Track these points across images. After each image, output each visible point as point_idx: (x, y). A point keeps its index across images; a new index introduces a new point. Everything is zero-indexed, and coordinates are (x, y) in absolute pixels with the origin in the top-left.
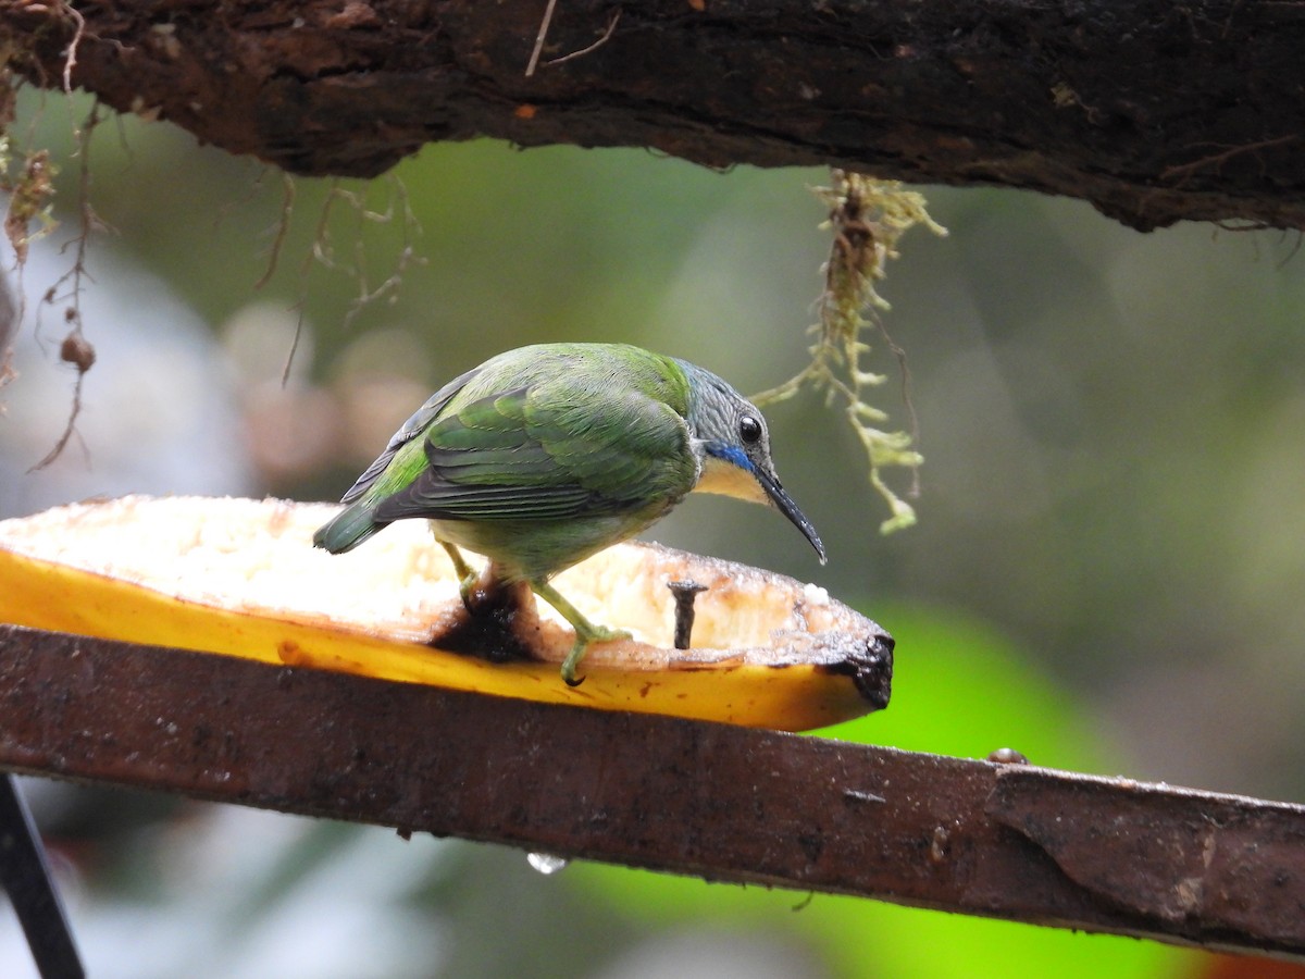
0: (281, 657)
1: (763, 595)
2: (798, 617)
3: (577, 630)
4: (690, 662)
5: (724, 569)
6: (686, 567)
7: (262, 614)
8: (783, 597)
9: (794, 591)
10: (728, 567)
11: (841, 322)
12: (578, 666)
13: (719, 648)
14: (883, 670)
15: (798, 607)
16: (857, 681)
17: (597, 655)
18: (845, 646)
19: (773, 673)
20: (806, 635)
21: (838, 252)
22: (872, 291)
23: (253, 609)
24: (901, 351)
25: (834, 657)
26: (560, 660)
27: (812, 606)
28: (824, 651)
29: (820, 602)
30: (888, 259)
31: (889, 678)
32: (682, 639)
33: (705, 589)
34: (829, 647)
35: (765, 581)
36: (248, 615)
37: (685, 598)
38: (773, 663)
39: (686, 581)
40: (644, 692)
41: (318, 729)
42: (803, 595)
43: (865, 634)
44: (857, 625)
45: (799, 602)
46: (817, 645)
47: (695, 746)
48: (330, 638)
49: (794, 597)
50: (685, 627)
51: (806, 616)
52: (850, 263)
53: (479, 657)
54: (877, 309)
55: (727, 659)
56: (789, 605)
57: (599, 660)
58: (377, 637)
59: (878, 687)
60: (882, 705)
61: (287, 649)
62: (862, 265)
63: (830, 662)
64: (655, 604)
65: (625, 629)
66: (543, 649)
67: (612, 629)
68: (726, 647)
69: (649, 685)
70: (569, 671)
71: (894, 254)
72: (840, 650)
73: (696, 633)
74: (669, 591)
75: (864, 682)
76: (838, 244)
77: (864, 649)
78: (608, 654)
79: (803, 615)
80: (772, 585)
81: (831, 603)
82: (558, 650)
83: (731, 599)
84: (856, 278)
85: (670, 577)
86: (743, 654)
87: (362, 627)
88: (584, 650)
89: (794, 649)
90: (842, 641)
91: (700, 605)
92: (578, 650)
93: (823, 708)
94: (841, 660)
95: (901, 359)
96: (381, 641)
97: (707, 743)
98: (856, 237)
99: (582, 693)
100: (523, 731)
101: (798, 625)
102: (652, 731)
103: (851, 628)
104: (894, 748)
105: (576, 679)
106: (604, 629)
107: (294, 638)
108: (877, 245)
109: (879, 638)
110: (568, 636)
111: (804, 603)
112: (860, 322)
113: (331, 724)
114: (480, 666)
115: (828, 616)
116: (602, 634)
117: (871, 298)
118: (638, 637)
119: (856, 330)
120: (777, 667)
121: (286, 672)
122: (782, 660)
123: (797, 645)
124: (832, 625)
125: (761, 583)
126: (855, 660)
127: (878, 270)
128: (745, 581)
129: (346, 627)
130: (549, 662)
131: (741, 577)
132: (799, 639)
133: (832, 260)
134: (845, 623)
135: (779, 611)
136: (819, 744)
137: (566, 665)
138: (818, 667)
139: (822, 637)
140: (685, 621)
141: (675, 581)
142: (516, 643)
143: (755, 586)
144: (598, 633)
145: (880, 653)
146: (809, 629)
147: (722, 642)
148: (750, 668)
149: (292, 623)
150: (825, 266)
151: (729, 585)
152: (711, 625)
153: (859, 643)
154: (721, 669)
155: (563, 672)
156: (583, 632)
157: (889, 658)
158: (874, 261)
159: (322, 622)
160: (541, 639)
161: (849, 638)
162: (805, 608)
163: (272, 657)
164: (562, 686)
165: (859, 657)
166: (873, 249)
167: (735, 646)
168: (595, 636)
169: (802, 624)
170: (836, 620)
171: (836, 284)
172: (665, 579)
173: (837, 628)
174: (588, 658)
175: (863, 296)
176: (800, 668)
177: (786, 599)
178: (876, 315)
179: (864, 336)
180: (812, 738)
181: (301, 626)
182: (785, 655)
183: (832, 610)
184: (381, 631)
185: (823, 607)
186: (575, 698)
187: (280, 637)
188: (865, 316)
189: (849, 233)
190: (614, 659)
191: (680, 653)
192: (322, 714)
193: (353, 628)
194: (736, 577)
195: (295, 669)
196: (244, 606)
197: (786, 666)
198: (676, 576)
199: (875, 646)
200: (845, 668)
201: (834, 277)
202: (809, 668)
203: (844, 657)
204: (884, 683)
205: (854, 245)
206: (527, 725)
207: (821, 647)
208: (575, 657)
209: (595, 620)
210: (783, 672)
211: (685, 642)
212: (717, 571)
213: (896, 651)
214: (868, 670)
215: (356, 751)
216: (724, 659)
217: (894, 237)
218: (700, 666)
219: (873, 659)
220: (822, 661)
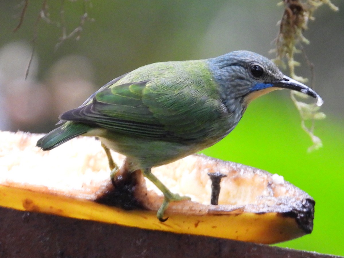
0: (25, 207)
1: (253, 179)
2: (269, 189)
3: (165, 195)
4: (218, 211)
5: (234, 167)
6: (216, 165)
7: (15, 186)
8: (262, 180)
9: (268, 177)
10: (236, 166)
11: (285, 49)
12: (165, 212)
13: (232, 204)
14: (309, 215)
15: (269, 185)
16: (297, 220)
17: (174, 207)
18: (292, 204)
19: (257, 216)
20: (273, 198)
21: (286, 16)
22: (301, 35)
23: (12, 184)
24: (312, 64)
25: (286, 209)
26: (156, 210)
27: (276, 185)
28: (281, 206)
29: (280, 182)
30: (310, 20)
31: (313, 219)
32: (215, 200)
33: (225, 176)
34: (284, 204)
35: (254, 172)
36: (9, 187)
37: (216, 180)
38: (257, 212)
39: (217, 173)
40: (196, 225)
41: (42, 241)
42: (272, 179)
43: (301, 198)
44: (297, 194)
45: (270, 183)
46: (278, 203)
47: (220, 251)
48: (47, 198)
49: (267, 180)
50: (216, 194)
51: (273, 189)
52: (291, 21)
53: (118, 207)
54: (304, 44)
55: (236, 209)
56: (265, 184)
57: (175, 210)
58: (70, 197)
59: (307, 223)
60: (309, 232)
61: (27, 203)
62: (297, 23)
63: (285, 211)
64: (202, 183)
65: (187, 195)
66: (149, 204)
67: (181, 195)
68: (235, 204)
69: (199, 222)
70: (161, 215)
71: (313, 18)
72: (289, 205)
73: (221, 197)
74: (208, 177)
75: (300, 221)
76: (286, 12)
77: (301, 205)
78: (179, 207)
79: (272, 188)
80: (257, 174)
81: (285, 183)
82: (156, 205)
83: (238, 181)
84: (294, 29)
85: (209, 170)
86: (244, 208)
87: (63, 192)
88: (168, 205)
89: (267, 205)
90: (290, 202)
91: (224, 184)
92: (165, 205)
93: (281, 233)
94: (289, 211)
95: (312, 68)
96: (72, 199)
97: (226, 249)
98: (295, 10)
99: (167, 225)
100: (139, 243)
101: (270, 193)
102: (200, 243)
103: (294, 195)
104: (314, 252)
105: (164, 218)
106: (178, 195)
107: (31, 198)
108: (305, 13)
109: (308, 200)
110: (160, 198)
111: (272, 183)
112: (294, 50)
113: (48, 239)
114: (119, 211)
115: (284, 190)
116: (177, 198)
117: (301, 39)
118: (194, 199)
119: (293, 53)
120: (260, 214)
121: (26, 214)
122: (261, 210)
123: (269, 203)
124: (286, 193)
125: (252, 173)
126: (296, 210)
127: (305, 25)
128: (244, 173)
129: (55, 192)
130: (151, 210)
131: (242, 171)
132: (270, 200)
133: (283, 19)
134: (291, 192)
135: (261, 187)
136: (280, 250)
137: (159, 211)
138: (279, 214)
139: (280, 199)
140: (216, 191)
141: (211, 172)
142: (136, 201)
143: (249, 175)
144: (175, 197)
145: (308, 207)
146: (275, 195)
147: (233, 201)
148: (247, 214)
149: (30, 190)
150: (279, 22)
151: (237, 174)
152: (228, 193)
153: (298, 202)
154: (233, 214)
155: (158, 215)
156: (168, 196)
157: (312, 210)
158: (303, 21)
159: (44, 190)
160: (148, 199)
161: (293, 200)
162: (273, 185)
163: (20, 207)
164: (157, 222)
165: (298, 209)
166: (303, 15)
167: (240, 204)
168: (173, 198)
169: (271, 193)
170: (287, 191)
171: (284, 31)
172: (206, 171)
173: (288, 195)
174: (170, 208)
175: (297, 37)
176: (271, 214)
177: (264, 181)
178: (302, 47)
179: (297, 58)
180: (276, 247)
181: (34, 192)
182: (263, 208)
183: (286, 187)
184: (71, 195)
185: (281, 185)
186: (163, 227)
187: (24, 197)
188: (298, 47)
189: (292, 7)
190: (182, 209)
191: (213, 207)
192: (44, 234)
193: (59, 193)
194: (240, 171)
195: (31, 213)
196: (7, 182)
197: (263, 213)
198: (212, 170)
199: (306, 204)
200: (292, 214)
201: (284, 27)
202: (274, 214)
203: (291, 209)
204: (310, 221)
205: (294, 13)
206: (141, 240)
207: (280, 204)
208: (163, 208)
209: (173, 190)
210: (262, 216)
211: (216, 201)
212: (231, 168)
213: (316, 207)
214: (302, 215)
215: (59, 252)
216: (234, 210)
217: (313, 10)
218: (223, 213)
219: (305, 210)
220: (280, 211)
